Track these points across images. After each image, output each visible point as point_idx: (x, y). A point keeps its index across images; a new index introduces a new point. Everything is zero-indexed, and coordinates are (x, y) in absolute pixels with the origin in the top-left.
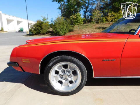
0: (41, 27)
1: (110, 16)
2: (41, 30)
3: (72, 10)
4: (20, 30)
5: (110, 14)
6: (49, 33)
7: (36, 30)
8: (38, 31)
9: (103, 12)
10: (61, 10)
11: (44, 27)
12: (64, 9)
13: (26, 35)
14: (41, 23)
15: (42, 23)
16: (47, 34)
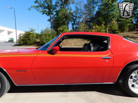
0: (28, 38)
1: (95, 29)
2: (28, 41)
3: (61, 22)
4: (10, 40)
5: (94, 27)
6: (36, 43)
7: (23, 41)
8: (25, 41)
9: (89, 25)
10: (51, 22)
11: (31, 38)
12: (54, 21)
13: (14, 45)
14: (28, 34)
15: (30, 34)
16: (33, 44)
